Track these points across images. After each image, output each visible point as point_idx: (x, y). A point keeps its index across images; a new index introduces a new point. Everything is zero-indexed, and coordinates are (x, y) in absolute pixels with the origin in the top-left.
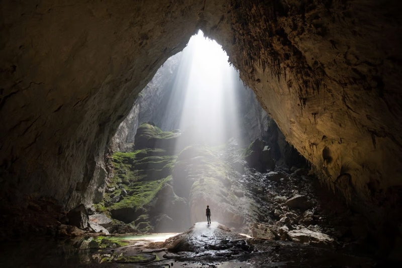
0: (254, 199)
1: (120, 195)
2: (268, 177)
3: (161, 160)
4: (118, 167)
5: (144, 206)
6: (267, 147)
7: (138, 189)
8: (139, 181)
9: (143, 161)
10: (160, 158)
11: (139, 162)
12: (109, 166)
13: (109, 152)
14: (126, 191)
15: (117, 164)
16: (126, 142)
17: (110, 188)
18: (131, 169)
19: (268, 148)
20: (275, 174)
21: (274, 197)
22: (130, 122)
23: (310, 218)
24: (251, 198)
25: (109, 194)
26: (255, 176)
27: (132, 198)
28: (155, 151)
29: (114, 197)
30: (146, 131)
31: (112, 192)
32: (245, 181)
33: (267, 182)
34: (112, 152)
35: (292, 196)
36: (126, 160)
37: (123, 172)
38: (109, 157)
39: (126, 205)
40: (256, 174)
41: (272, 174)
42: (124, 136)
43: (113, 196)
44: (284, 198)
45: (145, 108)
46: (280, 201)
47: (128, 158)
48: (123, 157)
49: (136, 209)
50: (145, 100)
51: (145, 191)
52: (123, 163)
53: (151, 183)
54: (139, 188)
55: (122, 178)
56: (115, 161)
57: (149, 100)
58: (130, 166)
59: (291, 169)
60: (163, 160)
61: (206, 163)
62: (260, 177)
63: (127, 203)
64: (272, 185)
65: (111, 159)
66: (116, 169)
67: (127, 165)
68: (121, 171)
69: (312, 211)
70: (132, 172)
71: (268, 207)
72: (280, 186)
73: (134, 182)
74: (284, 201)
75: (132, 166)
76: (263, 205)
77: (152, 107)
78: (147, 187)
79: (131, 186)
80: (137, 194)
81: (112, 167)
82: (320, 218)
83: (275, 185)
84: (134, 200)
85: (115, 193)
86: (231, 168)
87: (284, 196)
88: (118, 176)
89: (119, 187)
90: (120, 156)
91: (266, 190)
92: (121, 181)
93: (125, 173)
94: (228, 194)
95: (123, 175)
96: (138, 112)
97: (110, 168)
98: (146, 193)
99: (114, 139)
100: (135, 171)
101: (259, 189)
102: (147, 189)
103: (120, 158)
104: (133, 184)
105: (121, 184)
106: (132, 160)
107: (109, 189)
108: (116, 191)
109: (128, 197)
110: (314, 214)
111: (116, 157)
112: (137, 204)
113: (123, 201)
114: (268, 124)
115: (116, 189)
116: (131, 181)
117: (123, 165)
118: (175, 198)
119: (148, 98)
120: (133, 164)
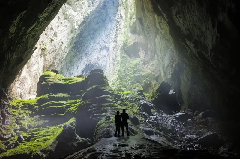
0: (165, 137)
1: (16, 141)
2: (175, 118)
3: (63, 104)
4: (17, 113)
5: (42, 151)
6: (173, 90)
7: (36, 134)
8: (39, 126)
9: (44, 106)
10: (62, 102)
11: (39, 108)
12: (5, 112)
13: (6, 99)
14: (23, 137)
15: (15, 110)
16: (30, 93)
17: (5, 135)
18: (31, 116)
19: (173, 92)
20: (182, 115)
21: (184, 136)
22: (34, 73)
23: (225, 154)
24: (161, 136)
25: (3, 141)
26: (163, 117)
27: (29, 143)
28: (57, 96)
29: (9, 145)
30: (49, 79)
31: (7, 139)
32: (153, 120)
33: (176, 123)
34: (10, 98)
35: (202, 135)
36: (26, 107)
37: (22, 118)
38: (6, 103)
39: (22, 151)
40: (163, 115)
41: (180, 115)
42: (26, 87)
43: (8, 143)
44: (194, 136)
45: (50, 61)
46: (191, 140)
47: (27, 104)
48: (22, 103)
49: (33, 154)
50: (50, 53)
51: (45, 136)
52: (22, 109)
53: (52, 128)
54: (39, 133)
55: (20, 124)
56: (14, 107)
57: (54, 53)
58: (30, 112)
59: (195, 114)
60: (66, 104)
61: (112, 102)
62: (167, 118)
63: (22, 149)
64: (180, 125)
65: (9, 105)
66: (14, 115)
67: (26, 112)
68: (19, 117)
69: (226, 148)
70: (32, 118)
71: (180, 146)
72: (189, 127)
73: (33, 128)
74: (195, 140)
75: (32, 112)
76: (174, 144)
77: (57, 60)
78: (48, 132)
79: (30, 132)
80: (35, 139)
81: (9, 114)
82: (236, 154)
83: (183, 125)
84: (31, 145)
85: (11, 140)
86: (138, 109)
87: (195, 135)
88: (16, 123)
89: (17, 134)
90: (19, 103)
91: (175, 130)
92: (19, 128)
93: (24, 120)
94: (137, 132)
95: (22, 122)
96: (43, 65)
97: (7, 115)
98: (45, 137)
99: (15, 89)
100: (35, 117)
101: (169, 129)
102: (47, 134)
103: (19, 104)
104: (32, 130)
105: (18, 131)
106: (33, 106)
107: (4, 137)
108: (13, 138)
109: (25, 143)
110: (229, 150)
111: (15, 104)
112: (34, 149)
113: (18, 147)
114: (172, 71)
115: (12, 136)
116: (30, 127)
117: (22, 111)
118: (78, 139)
119: (53, 51)
120: (33, 110)
